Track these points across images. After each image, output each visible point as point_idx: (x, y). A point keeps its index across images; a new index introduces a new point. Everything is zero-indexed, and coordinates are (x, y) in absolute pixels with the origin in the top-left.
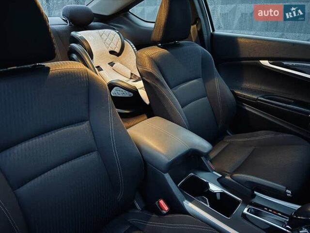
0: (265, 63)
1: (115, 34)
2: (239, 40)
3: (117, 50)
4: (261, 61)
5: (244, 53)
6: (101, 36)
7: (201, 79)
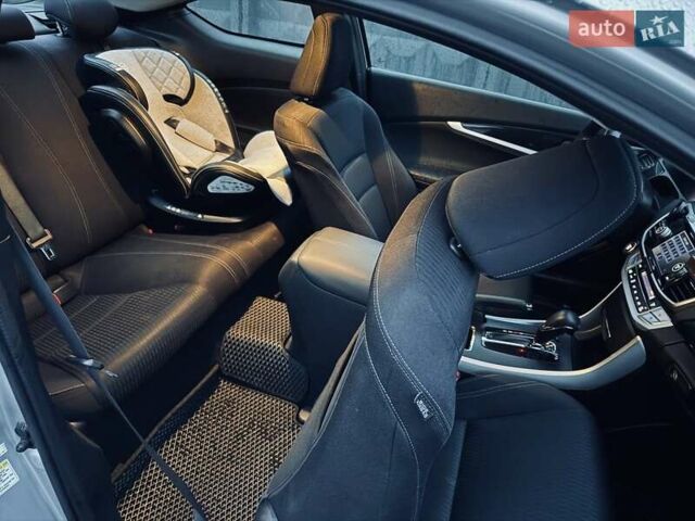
0: (456, 126)
1: (175, 61)
2: (416, 86)
3: (182, 94)
4: (450, 123)
5: (425, 109)
6: (140, 62)
7: (365, 155)
